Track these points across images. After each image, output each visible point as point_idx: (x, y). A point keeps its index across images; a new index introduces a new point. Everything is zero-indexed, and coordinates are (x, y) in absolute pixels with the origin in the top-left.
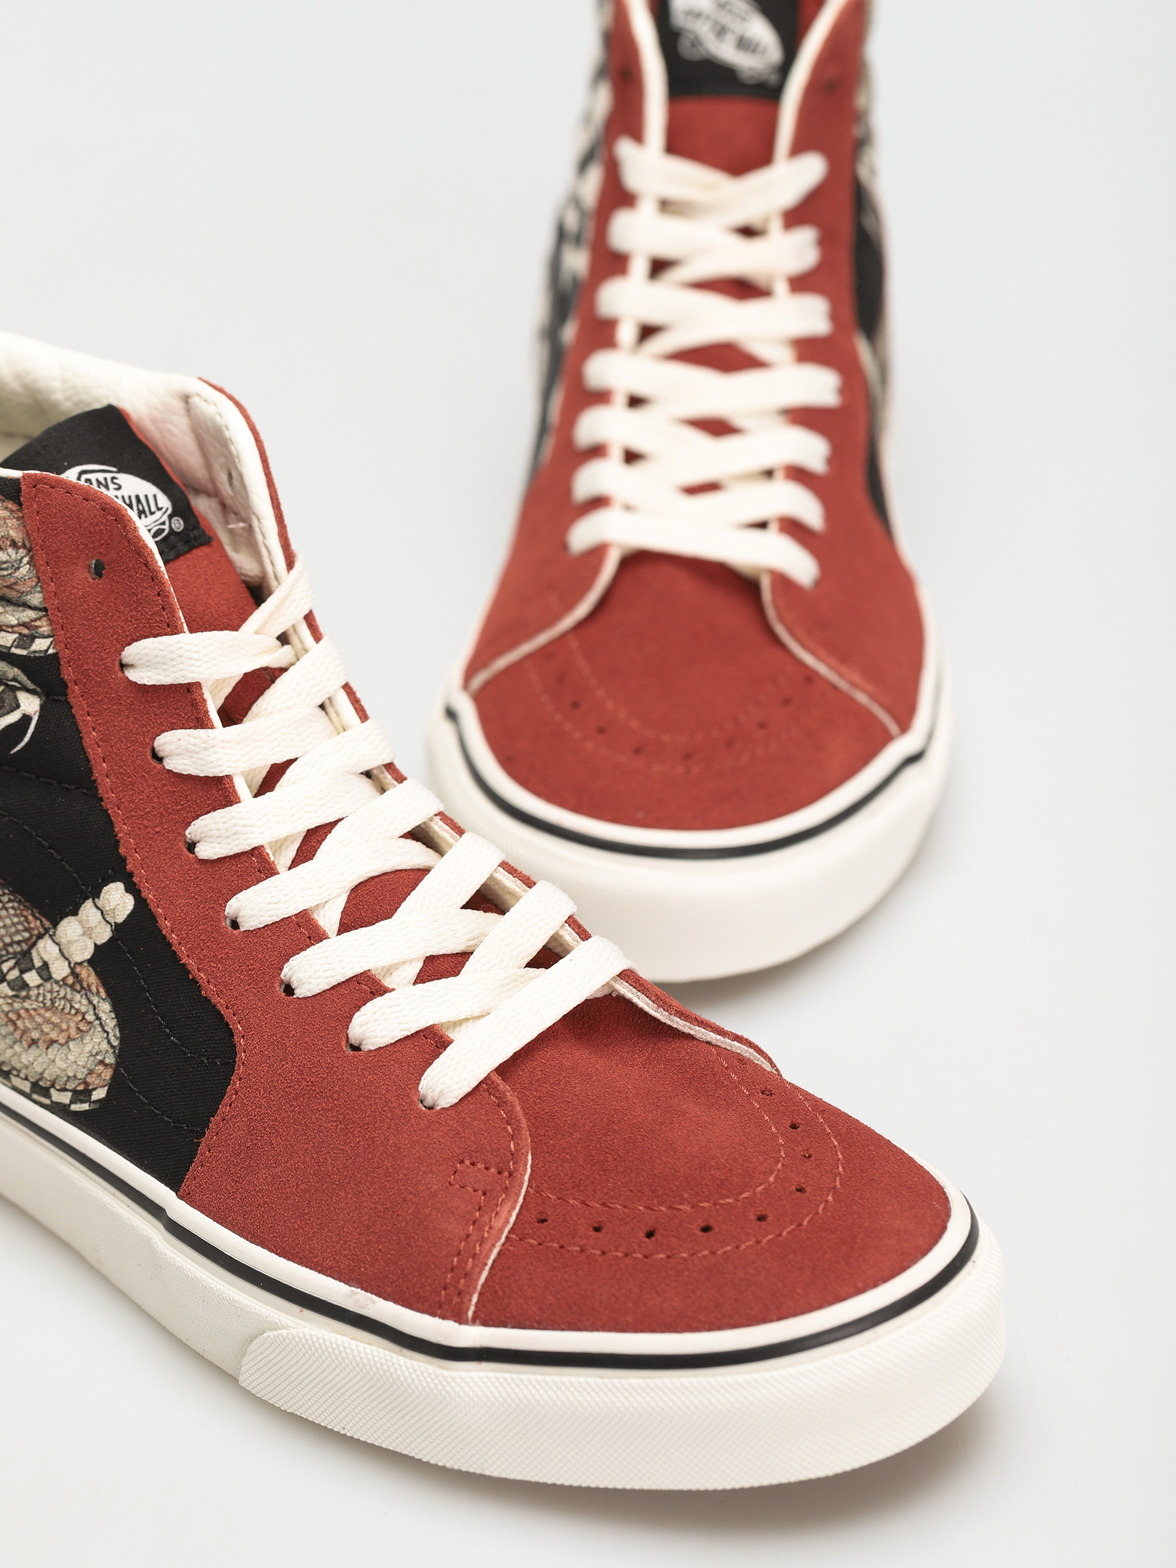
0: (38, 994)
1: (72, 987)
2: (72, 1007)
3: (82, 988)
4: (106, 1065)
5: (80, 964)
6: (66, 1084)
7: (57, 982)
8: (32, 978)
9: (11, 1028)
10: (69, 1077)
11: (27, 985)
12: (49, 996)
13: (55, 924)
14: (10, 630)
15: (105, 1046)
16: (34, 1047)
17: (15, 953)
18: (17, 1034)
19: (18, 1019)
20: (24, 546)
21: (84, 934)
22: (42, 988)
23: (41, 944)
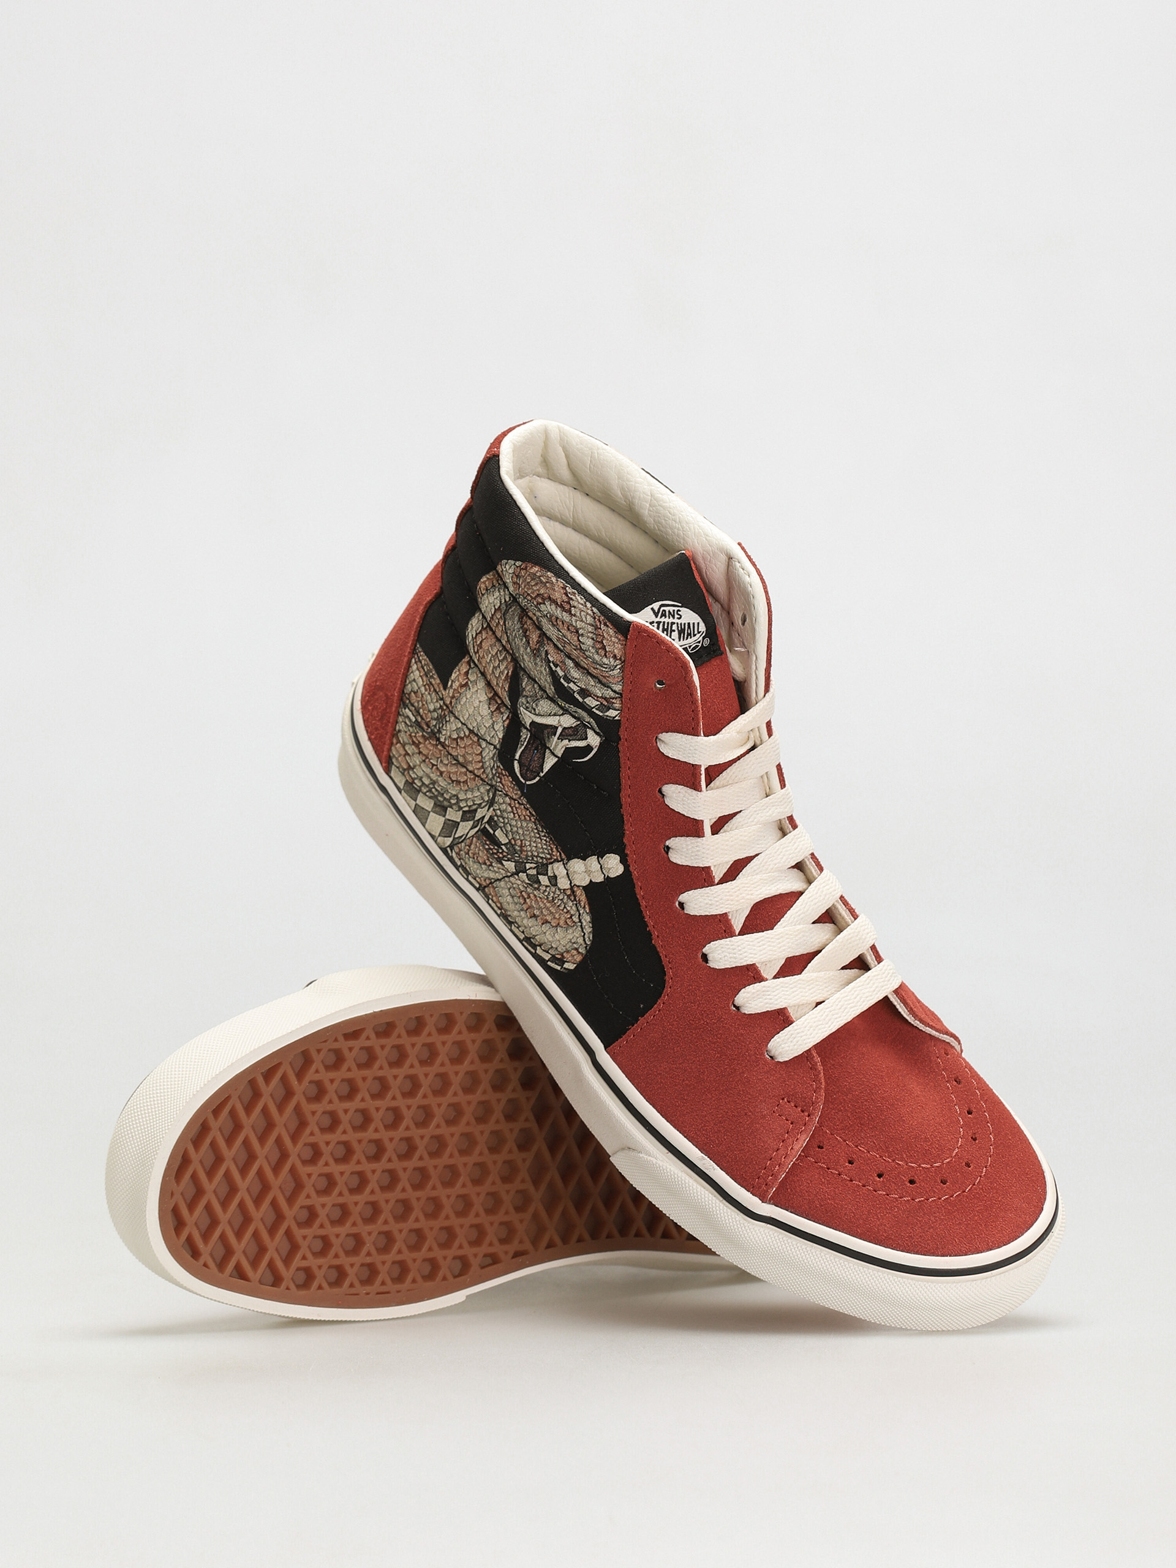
0: (546, 890)
1: (569, 896)
2: (565, 907)
3: (575, 900)
4: (579, 953)
5: (578, 886)
6: (549, 950)
7: (559, 889)
8: (544, 880)
9: (522, 901)
10: (552, 947)
11: (540, 883)
12: (552, 894)
13: (569, 859)
14: (596, 698)
15: (581, 940)
16: (534, 919)
17: (537, 862)
18: (525, 907)
19: (528, 898)
20: (620, 659)
21: (585, 872)
22: (549, 888)
23: (556, 865)
